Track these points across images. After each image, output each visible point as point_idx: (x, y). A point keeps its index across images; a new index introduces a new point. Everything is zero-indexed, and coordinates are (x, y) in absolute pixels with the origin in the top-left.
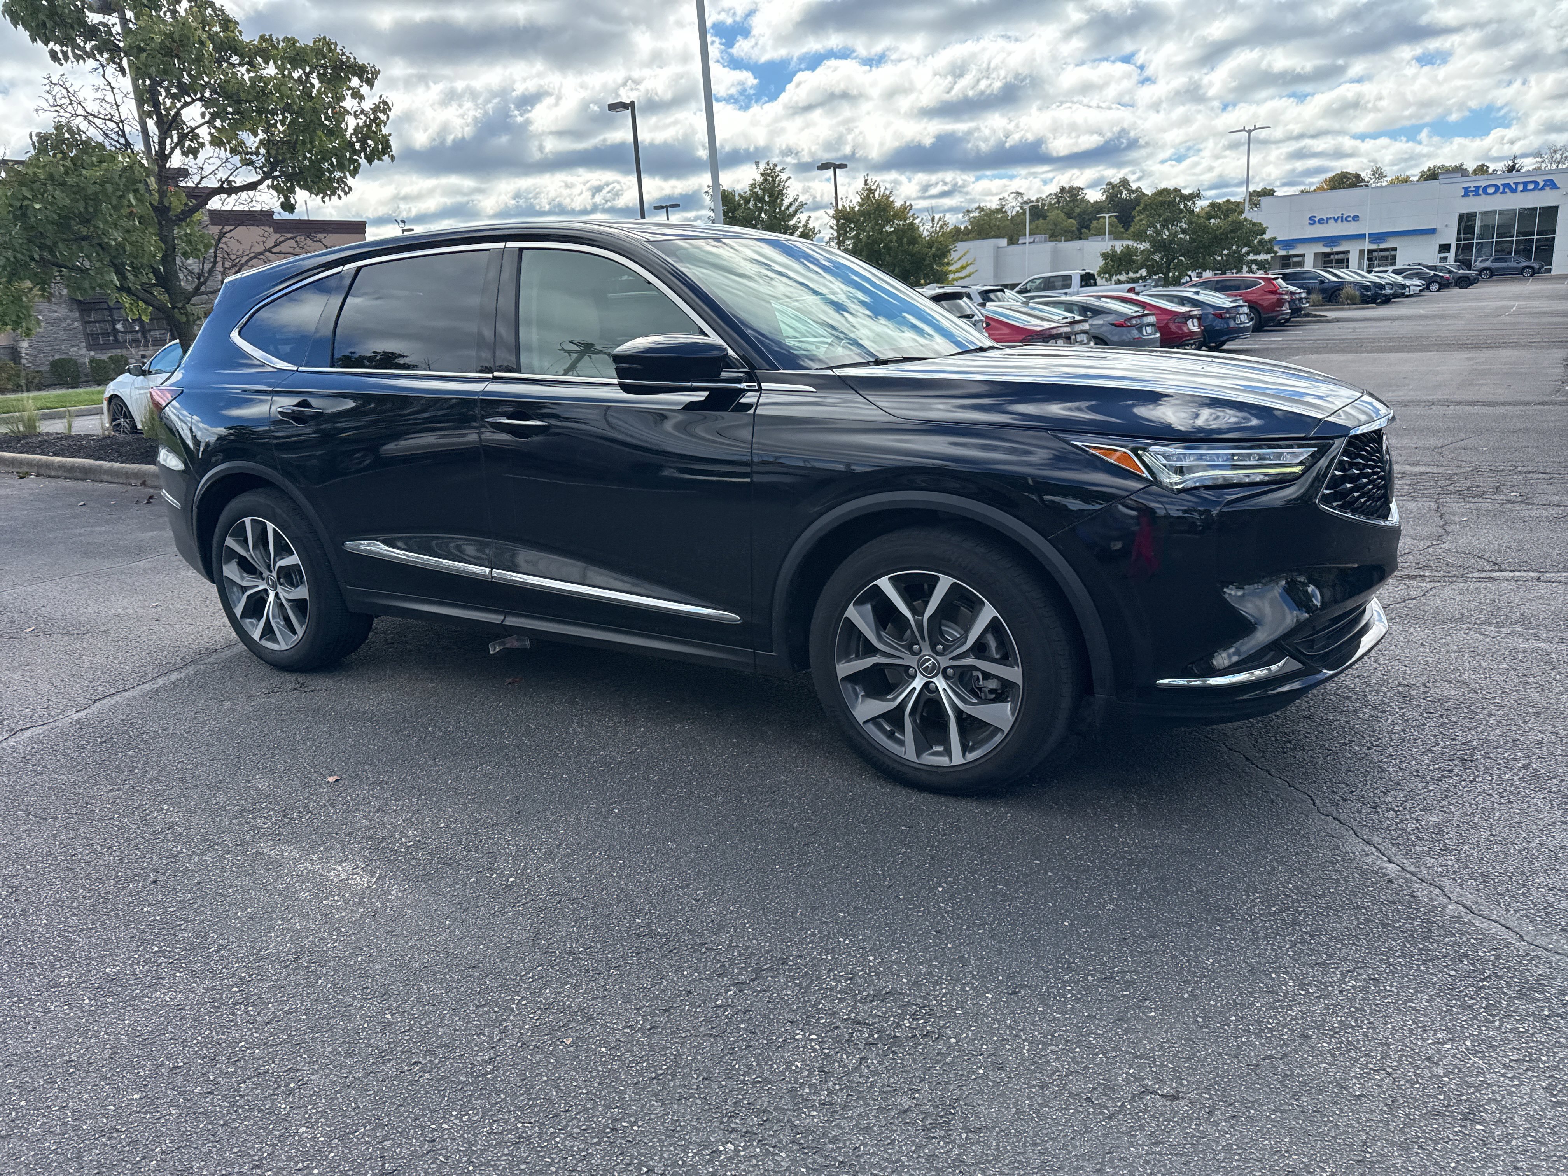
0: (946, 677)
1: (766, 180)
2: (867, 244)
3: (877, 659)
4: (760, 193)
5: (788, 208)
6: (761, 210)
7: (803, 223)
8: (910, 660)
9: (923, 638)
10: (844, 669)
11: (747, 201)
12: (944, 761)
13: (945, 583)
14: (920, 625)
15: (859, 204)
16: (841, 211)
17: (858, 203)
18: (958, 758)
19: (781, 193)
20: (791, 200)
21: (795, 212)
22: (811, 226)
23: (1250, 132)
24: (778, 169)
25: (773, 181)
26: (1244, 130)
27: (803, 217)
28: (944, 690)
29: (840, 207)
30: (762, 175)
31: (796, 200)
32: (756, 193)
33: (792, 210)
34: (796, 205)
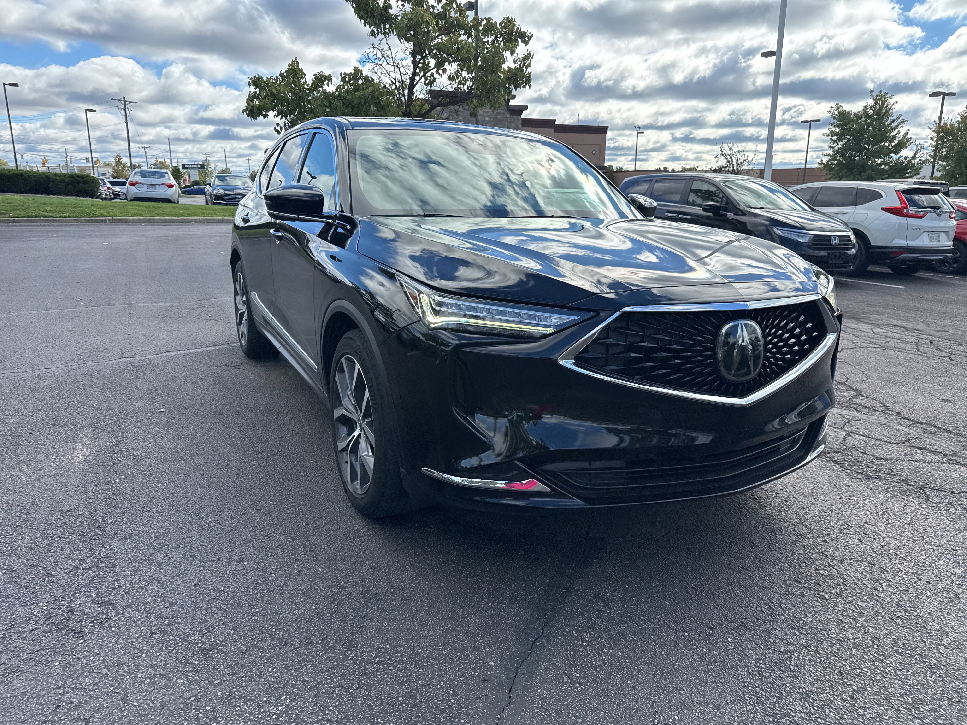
1: (876, 103)
2: (958, 152)
4: (871, 112)
5: (891, 123)
6: (869, 125)
7: (902, 134)
11: (861, 118)
13: (357, 367)
15: (958, 122)
16: (942, 127)
18: (359, 489)
19: (887, 112)
20: (895, 118)
21: (897, 126)
22: (909, 136)
24: (888, 95)
25: (883, 104)
27: (903, 130)
29: (942, 124)
30: (874, 100)
31: (898, 118)
32: (867, 113)
33: (894, 125)
34: (899, 121)
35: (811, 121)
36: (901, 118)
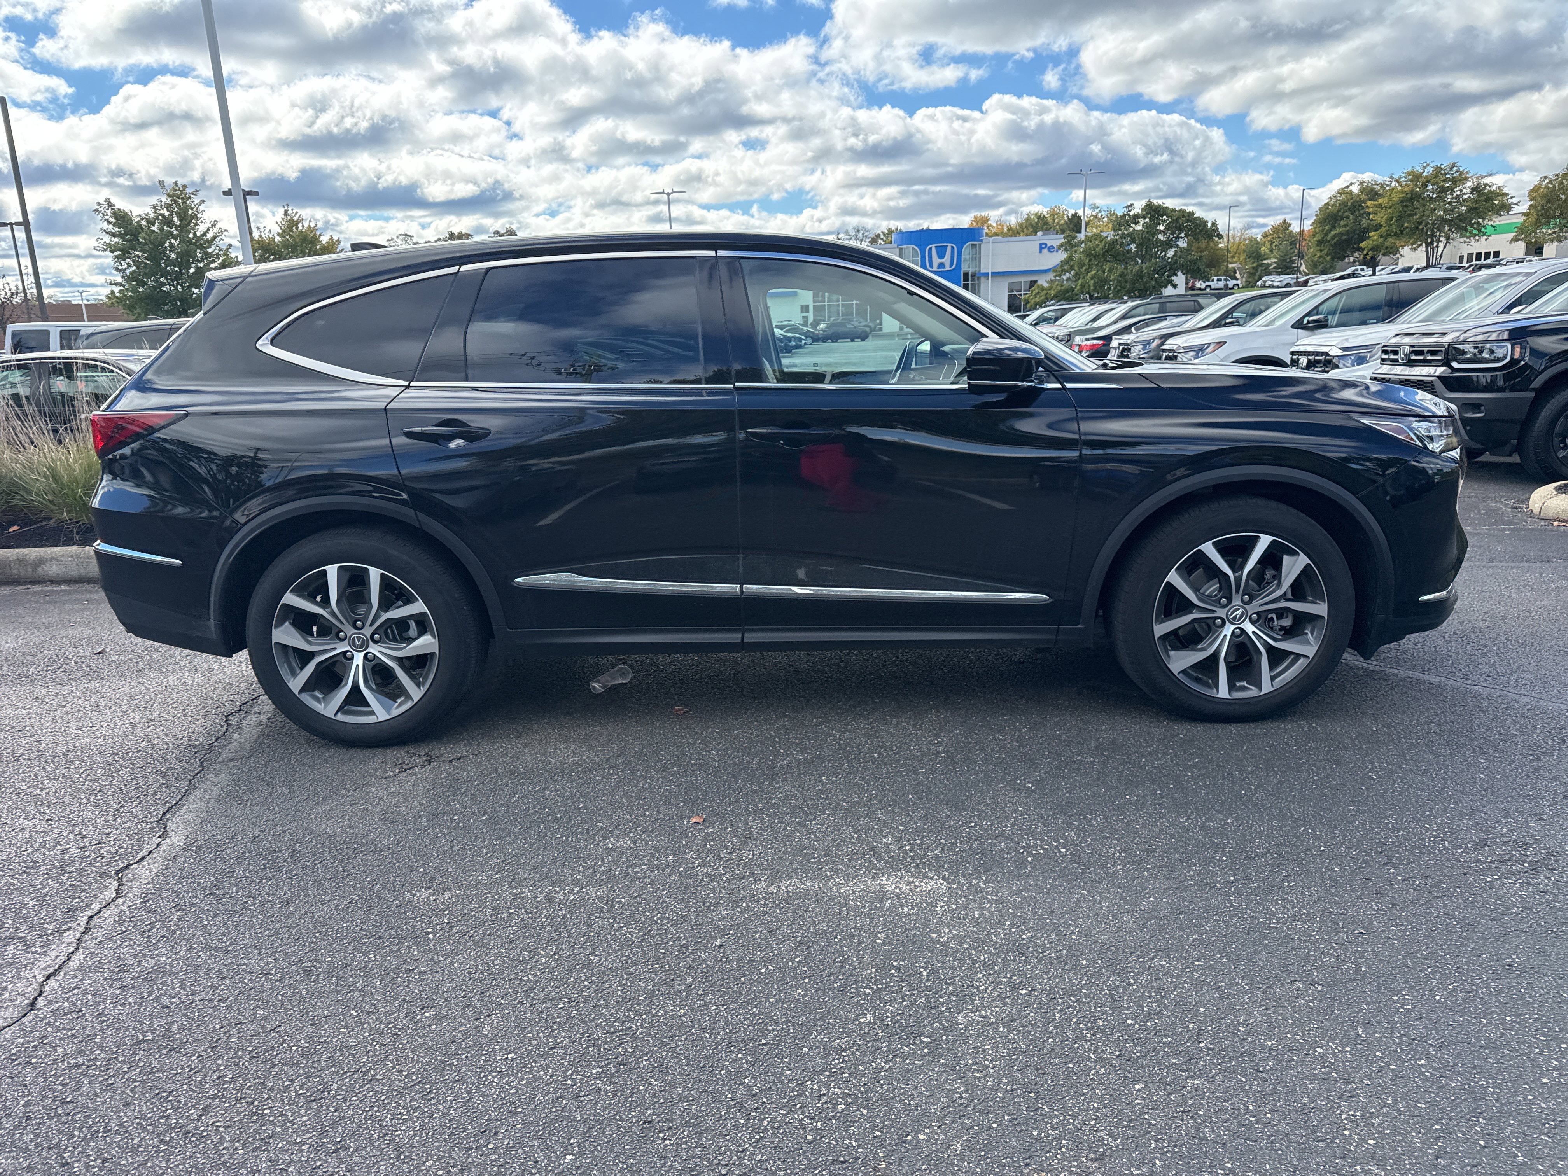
0: (1253, 622)
1: (174, 201)
3: (1195, 615)
4: (167, 215)
5: (205, 234)
8: (1221, 613)
9: (1237, 591)
10: (1161, 629)
11: (150, 224)
12: (1253, 692)
13: (1265, 541)
14: (1238, 580)
15: (280, 235)
16: (258, 242)
17: (278, 234)
18: (1267, 687)
19: (194, 217)
20: (208, 225)
23: (668, 194)
24: (189, 190)
25: (184, 203)
26: (663, 192)
28: (1254, 632)
29: (255, 238)
30: (169, 195)
31: (214, 225)
32: (163, 215)
33: (210, 235)
34: (216, 230)
35: (11, 224)
36: (217, 226)
